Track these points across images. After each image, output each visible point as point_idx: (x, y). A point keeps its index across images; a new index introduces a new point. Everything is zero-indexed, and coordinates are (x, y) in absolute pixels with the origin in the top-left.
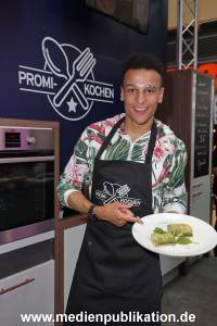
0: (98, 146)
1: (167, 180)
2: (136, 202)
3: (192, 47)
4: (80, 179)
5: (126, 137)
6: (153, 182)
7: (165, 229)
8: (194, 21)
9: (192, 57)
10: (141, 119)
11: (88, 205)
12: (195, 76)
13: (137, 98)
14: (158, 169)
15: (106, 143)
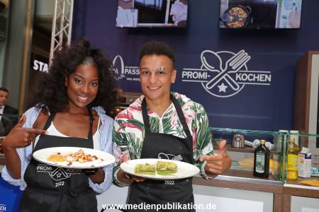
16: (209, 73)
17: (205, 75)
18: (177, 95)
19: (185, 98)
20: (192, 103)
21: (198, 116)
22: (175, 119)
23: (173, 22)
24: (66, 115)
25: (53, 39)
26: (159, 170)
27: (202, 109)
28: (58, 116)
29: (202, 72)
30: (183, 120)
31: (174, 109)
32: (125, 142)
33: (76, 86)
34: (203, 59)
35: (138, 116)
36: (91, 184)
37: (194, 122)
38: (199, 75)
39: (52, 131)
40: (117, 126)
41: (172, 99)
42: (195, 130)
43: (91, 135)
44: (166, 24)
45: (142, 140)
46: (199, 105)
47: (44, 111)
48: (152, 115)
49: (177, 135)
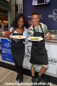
16: (55, 15)
17: (54, 16)
18: (40, 23)
19: (42, 24)
20: (43, 25)
21: (45, 27)
22: (40, 28)
23: (46, 3)
24: (18, 29)
25: (19, 10)
26: (35, 39)
27: (46, 26)
28: (16, 29)
29: (53, 15)
30: (42, 29)
31: (40, 26)
32: (30, 34)
33: (19, 23)
34: (54, 12)
35: (32, 28)
36: (23, 42)
37: (44, 29)
38: (53, 16)
39: (15, 32)
40: (28, 31)
41: (39, 24)
42: (44, 31)
43: (23, 33)
44: (44, 3)
45: (33, 33)
46: (45, 25)
47: (14, 28)
48: (35, 28)
49: (40, 32)
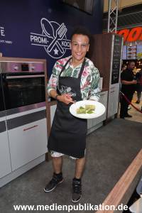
0: (60, 70)
1: (90, 86)
2: (74, 95)
3: (115, 21)
4: (55, 84)
5: (72, 66)
6: (81, 87)
7: (84, 107)
8: (116, 7)
9: (114, 26)
10: (78, 58)
11: (56, 94)
12: (114, 36)
13: (78, 48)
14: (83, 81)
15: (63, 68)
